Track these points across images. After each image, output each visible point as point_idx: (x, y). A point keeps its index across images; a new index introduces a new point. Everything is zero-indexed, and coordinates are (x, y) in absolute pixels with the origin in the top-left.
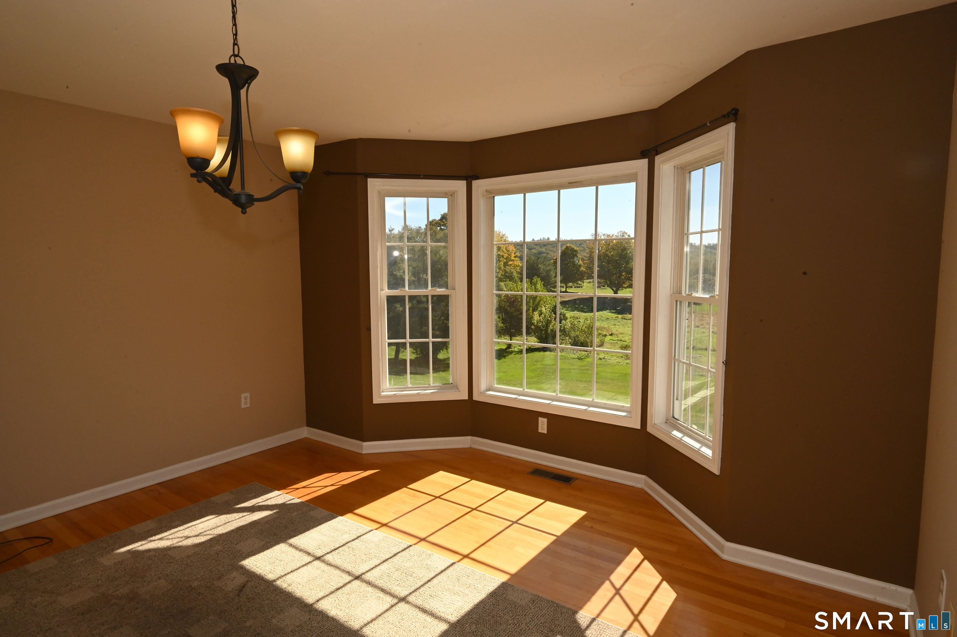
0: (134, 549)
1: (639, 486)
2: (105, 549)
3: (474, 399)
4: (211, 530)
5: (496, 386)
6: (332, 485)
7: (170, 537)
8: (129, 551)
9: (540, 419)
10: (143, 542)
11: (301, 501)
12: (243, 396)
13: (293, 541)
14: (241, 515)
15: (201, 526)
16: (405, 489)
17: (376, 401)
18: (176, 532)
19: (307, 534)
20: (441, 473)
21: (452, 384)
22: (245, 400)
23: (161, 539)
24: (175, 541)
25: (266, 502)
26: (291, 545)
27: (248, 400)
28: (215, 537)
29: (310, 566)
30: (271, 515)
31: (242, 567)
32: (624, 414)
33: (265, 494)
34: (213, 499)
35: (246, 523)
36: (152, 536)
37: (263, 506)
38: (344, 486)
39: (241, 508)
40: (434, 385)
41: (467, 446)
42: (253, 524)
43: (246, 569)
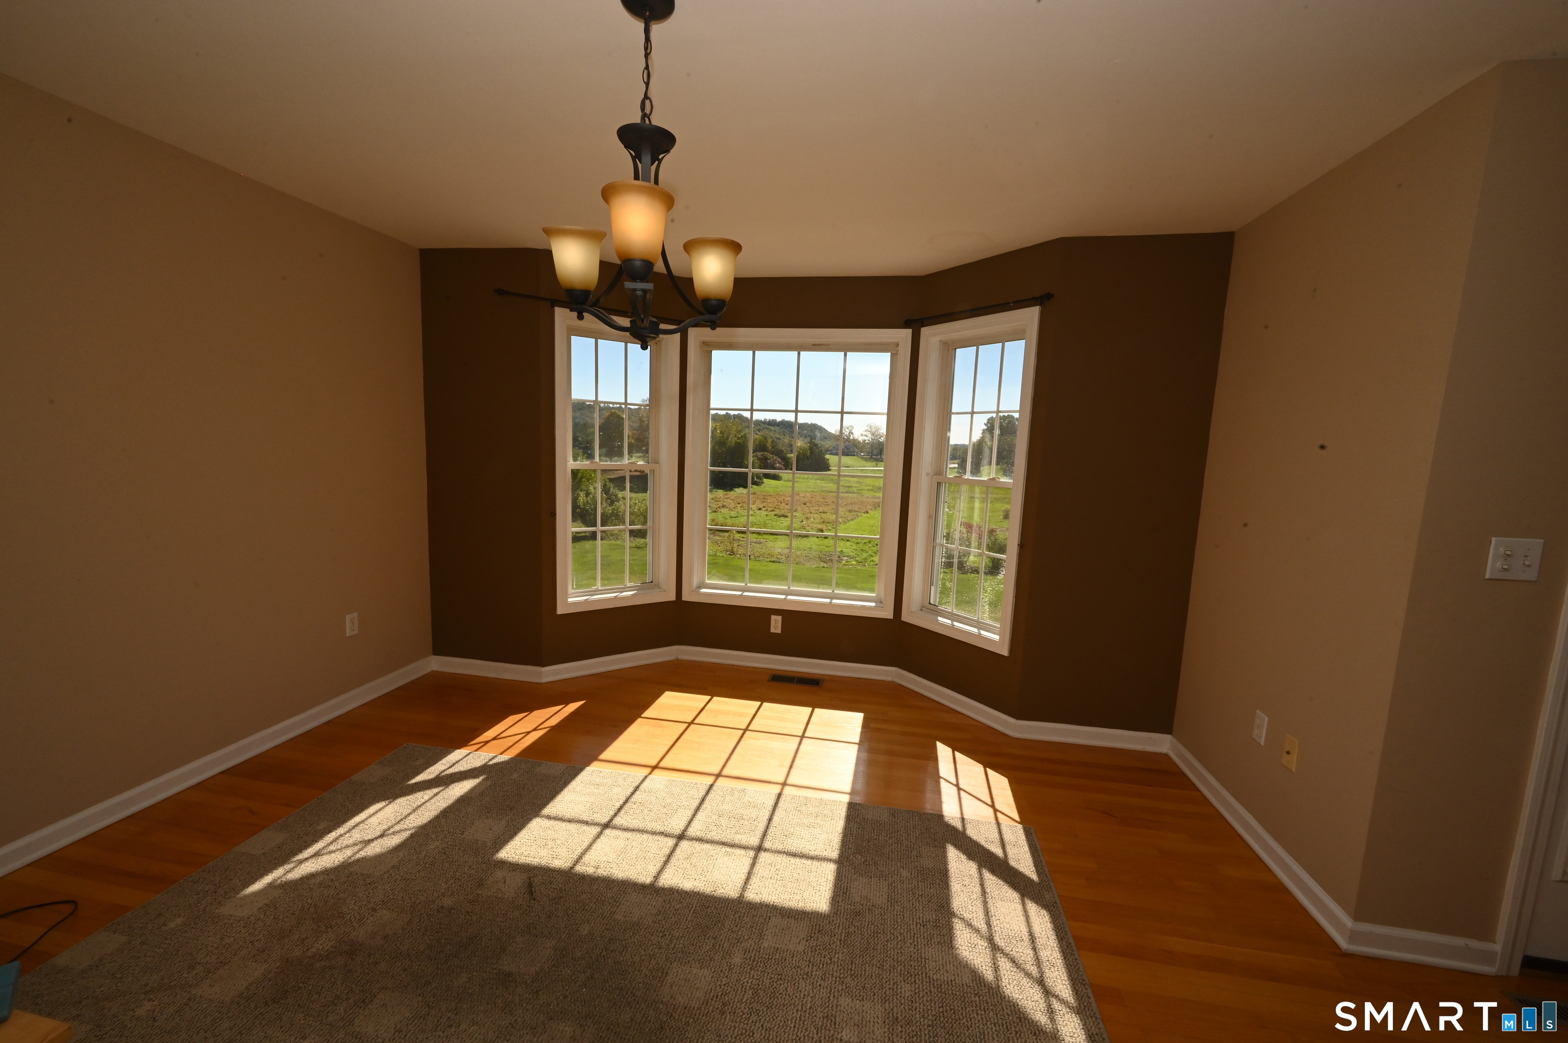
0: (279, 881)
1: (889, 679)
2: (215, 892)
3: (684, 599)
4: (399, 822)
5: (707, 581)
6: (535, 730)
7: (332, 848)
8: (270, 885)
9: (773, 617)
10: (287, 867)
11: (510, 757)
12: (348, 618)
13: (547, 811)
14: (428, 793)
15: (374, 820)
16: (639, 719)
17: (560, 611)
18: (337, 838)
19: (560, 798)
20: (667, 693)
21: (652, 582)
22: (351, 625)
23: (317, 854)
24: (349, 852)
25: (453, 768)
26: (549, 817)
27: (356, 624)
28: (416, 832)
29: (602, 837)
30: (479, 784)
31: (503, 863)
32: (873, 604)
33: (441, 759)
34: (356, 778)
35: (450, 802)
36: (295, 854)
37: (452, 774)
38: (553, 729)
39: (420, 783)
40: (632, 584)
41: (672, 658)
42: (462, 801)
43: (510, 863)
